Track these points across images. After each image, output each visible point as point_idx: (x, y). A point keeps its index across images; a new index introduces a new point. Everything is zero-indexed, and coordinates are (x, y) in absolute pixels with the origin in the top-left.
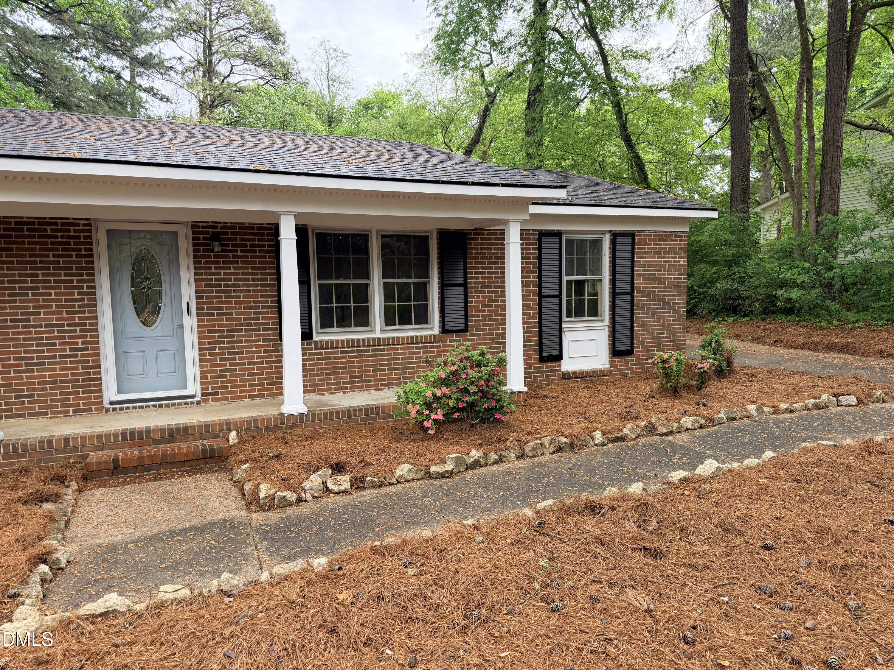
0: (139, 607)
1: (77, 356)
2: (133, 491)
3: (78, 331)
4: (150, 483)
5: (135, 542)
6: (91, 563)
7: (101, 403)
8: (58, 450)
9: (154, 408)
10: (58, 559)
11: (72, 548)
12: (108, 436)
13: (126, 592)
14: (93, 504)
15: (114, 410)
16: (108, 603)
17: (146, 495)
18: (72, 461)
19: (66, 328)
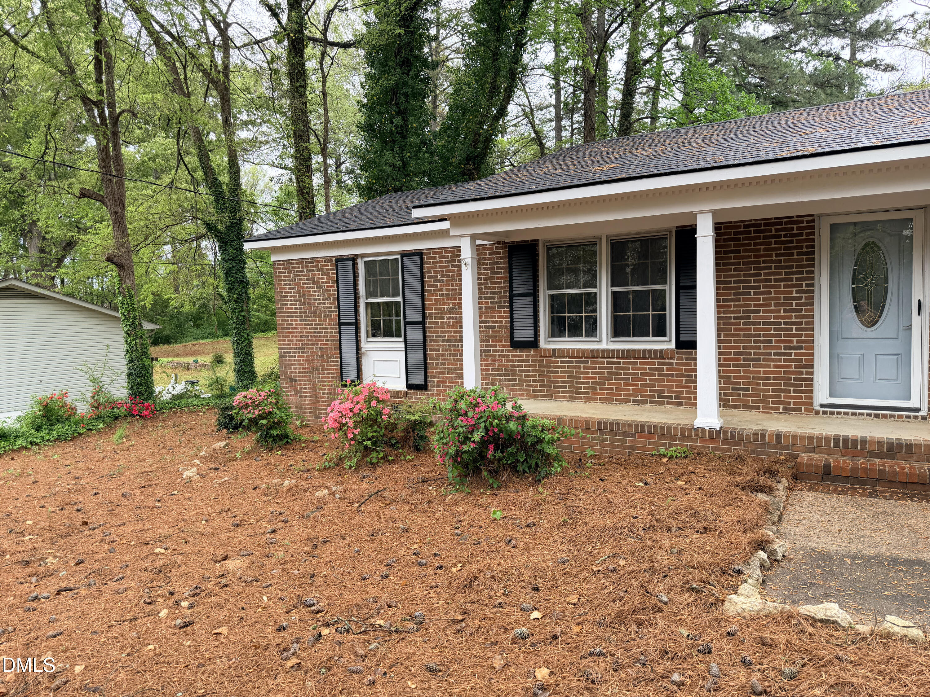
0: (861, 628)
1: (791, 354)
2: (845, 502)
3: (794, 329)
4: (864, 498)
5: (853, 557)
6: (806, 564)
7: (812, 404)
8: (770, 445)
9: (868, 417)
10: (775, 550)
11: (787, 544)
12: (819, 439)
13: (845, 607)
14: (804, 506)
15: (825, 413)
16: (828, 611)
17: (861, 511)
18: (782, 457)
19: (783, 326)
